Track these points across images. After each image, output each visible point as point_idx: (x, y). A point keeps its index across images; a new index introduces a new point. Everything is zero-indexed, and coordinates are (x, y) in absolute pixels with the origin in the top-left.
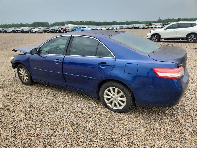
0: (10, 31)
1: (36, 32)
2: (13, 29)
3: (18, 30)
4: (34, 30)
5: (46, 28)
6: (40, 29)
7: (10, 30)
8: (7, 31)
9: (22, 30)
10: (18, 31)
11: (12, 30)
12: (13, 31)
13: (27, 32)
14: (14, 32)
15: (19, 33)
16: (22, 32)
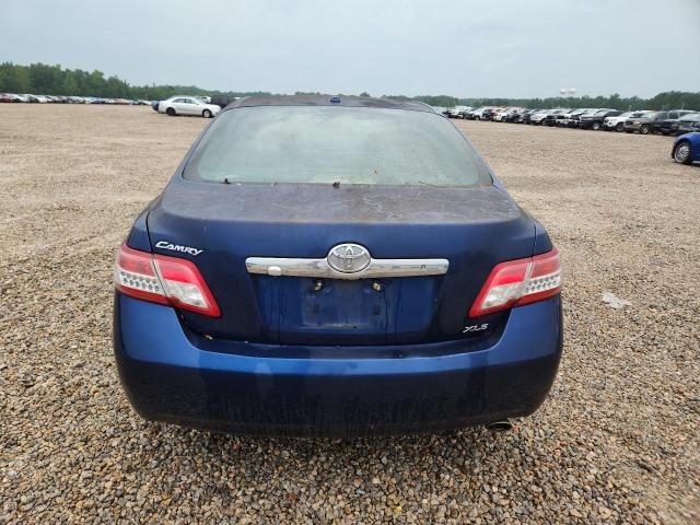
0: (539, 119)
1: (618, 128)
2: (552, 112)
3: (562, 117)
4: (613, 121)
5: (664, 117)
6: (639, 116)
7: (541, 115)
8: (532, 118)
9: (576, 117)
10: (561, 121)
11: (545, 116)
12: (549, 117)
13: (587, 125)
14: (550, 122)
15: (563, 126)
16: (571, 126)
